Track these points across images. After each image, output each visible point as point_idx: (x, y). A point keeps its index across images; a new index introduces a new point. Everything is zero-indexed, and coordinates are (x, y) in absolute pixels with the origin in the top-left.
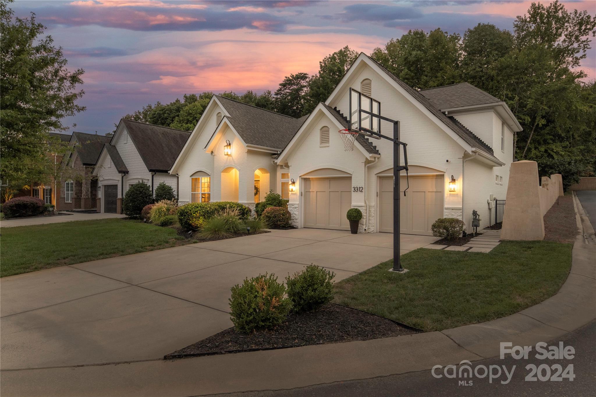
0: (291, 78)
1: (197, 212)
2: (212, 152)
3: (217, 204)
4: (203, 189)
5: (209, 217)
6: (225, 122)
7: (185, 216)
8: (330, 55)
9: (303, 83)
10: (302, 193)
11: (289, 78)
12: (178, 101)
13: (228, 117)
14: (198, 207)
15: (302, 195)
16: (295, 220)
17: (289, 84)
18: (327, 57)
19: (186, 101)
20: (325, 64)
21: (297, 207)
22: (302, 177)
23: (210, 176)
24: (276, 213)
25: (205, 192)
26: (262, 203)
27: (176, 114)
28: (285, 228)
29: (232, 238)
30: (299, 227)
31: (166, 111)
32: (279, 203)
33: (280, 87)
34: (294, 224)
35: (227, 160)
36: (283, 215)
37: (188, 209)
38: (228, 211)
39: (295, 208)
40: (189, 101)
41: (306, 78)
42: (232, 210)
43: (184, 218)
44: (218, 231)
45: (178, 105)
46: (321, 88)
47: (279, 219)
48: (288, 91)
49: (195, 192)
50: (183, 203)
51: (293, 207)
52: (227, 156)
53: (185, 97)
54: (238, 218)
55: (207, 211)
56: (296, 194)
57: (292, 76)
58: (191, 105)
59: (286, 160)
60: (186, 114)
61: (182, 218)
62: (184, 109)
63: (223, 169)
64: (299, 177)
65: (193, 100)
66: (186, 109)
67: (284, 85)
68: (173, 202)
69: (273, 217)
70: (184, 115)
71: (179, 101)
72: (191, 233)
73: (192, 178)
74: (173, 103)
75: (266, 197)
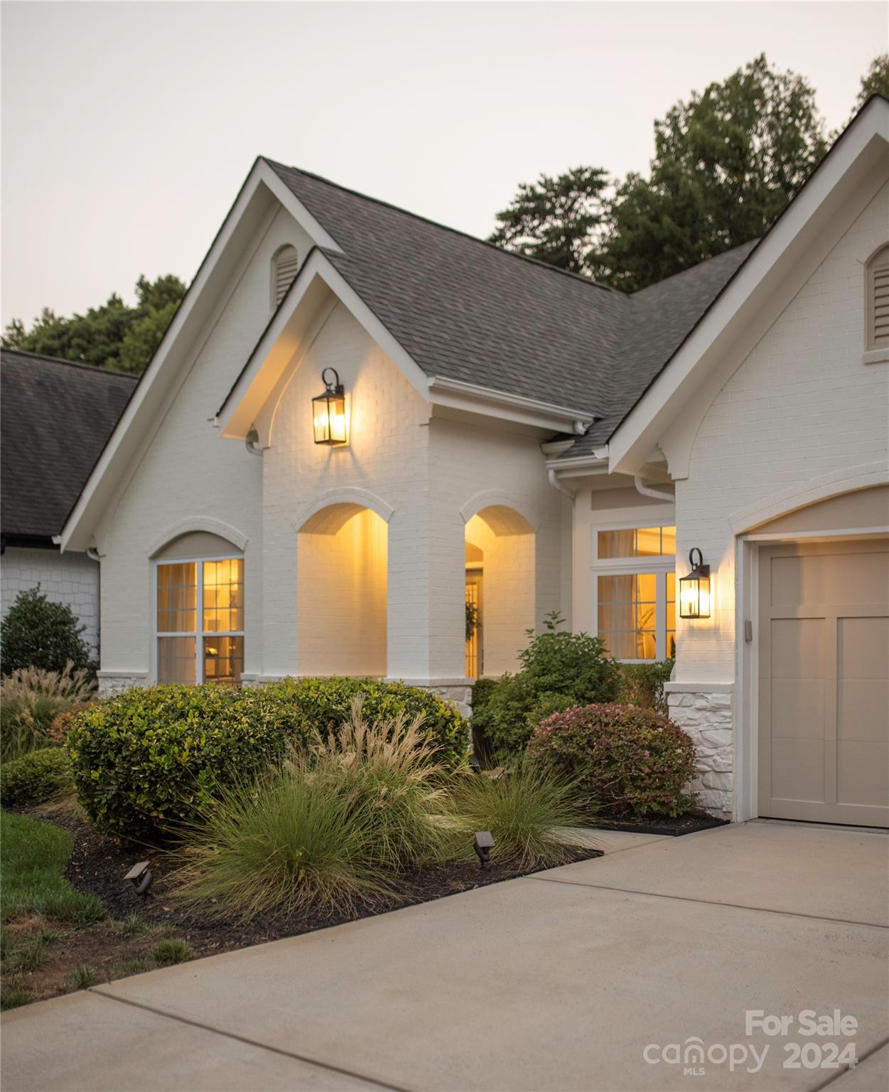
0: (540, 190)
1: (179, 743)
2: (253, 436)
3: (290, 692)
4: (211, 616)
5: (250, 771)
6: (318, 277)
7: (111, 765)
8: (694, 93)
9: (588, 206)
10: (748, 625)
11: (532, 189)
12: (115, 302)
13: (329, 255)
14: (183, 715)
15: (748, 640)
16: (710, 776)
17: (533, 213)
18: (681, 102)
19: (145, 299)
20: (675, 128)
21: (727, 707)
22: (751, 538)
23: (242, 552)
24: (613, 741)
25: (220, 633)
26: (506, 680)
27: (108, 349)
28: (663, 826)
29: (397, 906)
30: (737, 816)
31: (71, 338)
32: (601, 680)
33: (501, 225)
34: (710, 799)
35: (326, 469)
36: (655, 751)
37: (126, 723)
38: (359, 735)
39: (715, 710)
40: (156, 300)
41: (601, 185)
42: (385, 731)
43: (105, 779)
44: (307, 861)
45: (115, 314)
46: (666, 220)
47: (634, 772)
48: (531, 241)
49: (174, 630)
50: (122, 682)
51: (700, 703)
52: (326, 448)
53: (142, 285)
54: (419, 775)
55: (240, 740)
56: (714, 632)
57: (547, 184)
58: (162, 312)
59: (657, 448)
60: (145, 347)
61: (95, 775)
62: (137, 329)
63: (308, 516)
64: (733, 540)
65: (169, 295)
66: (144, 326)
67: (513, 218)
68: (72, 677)
69: (597, 763)
70: (137, 351)
71: (120, 302)
72: (141, 877)
73: (160, 567)
74: (97, 309)
75: (527, 652)
